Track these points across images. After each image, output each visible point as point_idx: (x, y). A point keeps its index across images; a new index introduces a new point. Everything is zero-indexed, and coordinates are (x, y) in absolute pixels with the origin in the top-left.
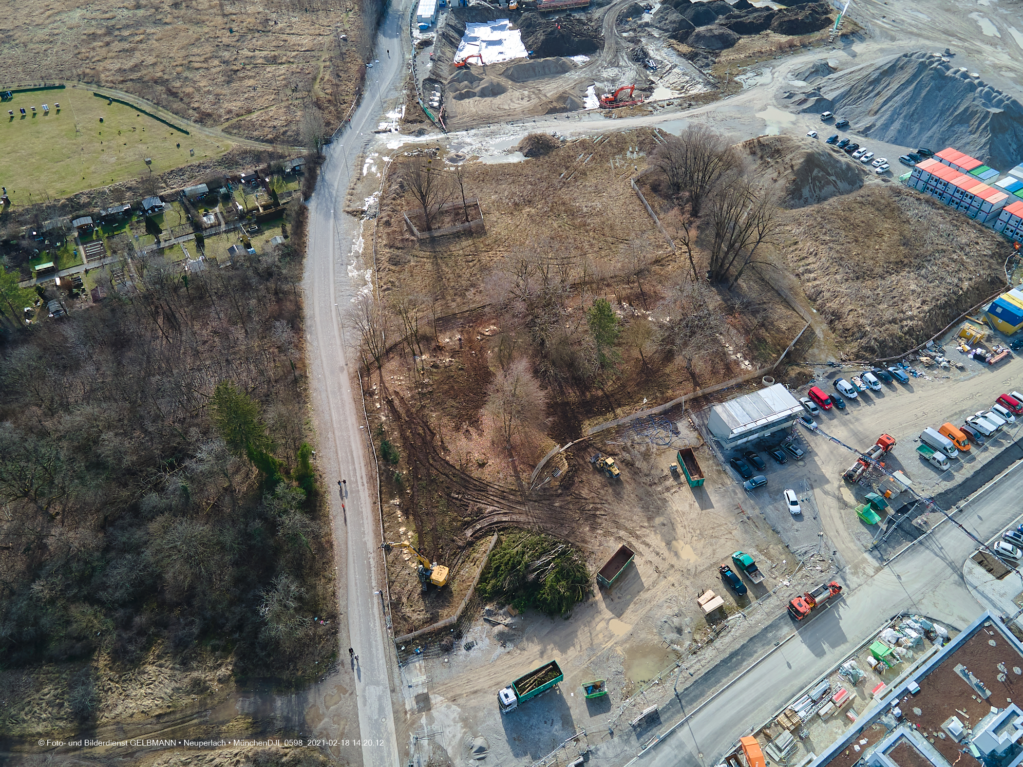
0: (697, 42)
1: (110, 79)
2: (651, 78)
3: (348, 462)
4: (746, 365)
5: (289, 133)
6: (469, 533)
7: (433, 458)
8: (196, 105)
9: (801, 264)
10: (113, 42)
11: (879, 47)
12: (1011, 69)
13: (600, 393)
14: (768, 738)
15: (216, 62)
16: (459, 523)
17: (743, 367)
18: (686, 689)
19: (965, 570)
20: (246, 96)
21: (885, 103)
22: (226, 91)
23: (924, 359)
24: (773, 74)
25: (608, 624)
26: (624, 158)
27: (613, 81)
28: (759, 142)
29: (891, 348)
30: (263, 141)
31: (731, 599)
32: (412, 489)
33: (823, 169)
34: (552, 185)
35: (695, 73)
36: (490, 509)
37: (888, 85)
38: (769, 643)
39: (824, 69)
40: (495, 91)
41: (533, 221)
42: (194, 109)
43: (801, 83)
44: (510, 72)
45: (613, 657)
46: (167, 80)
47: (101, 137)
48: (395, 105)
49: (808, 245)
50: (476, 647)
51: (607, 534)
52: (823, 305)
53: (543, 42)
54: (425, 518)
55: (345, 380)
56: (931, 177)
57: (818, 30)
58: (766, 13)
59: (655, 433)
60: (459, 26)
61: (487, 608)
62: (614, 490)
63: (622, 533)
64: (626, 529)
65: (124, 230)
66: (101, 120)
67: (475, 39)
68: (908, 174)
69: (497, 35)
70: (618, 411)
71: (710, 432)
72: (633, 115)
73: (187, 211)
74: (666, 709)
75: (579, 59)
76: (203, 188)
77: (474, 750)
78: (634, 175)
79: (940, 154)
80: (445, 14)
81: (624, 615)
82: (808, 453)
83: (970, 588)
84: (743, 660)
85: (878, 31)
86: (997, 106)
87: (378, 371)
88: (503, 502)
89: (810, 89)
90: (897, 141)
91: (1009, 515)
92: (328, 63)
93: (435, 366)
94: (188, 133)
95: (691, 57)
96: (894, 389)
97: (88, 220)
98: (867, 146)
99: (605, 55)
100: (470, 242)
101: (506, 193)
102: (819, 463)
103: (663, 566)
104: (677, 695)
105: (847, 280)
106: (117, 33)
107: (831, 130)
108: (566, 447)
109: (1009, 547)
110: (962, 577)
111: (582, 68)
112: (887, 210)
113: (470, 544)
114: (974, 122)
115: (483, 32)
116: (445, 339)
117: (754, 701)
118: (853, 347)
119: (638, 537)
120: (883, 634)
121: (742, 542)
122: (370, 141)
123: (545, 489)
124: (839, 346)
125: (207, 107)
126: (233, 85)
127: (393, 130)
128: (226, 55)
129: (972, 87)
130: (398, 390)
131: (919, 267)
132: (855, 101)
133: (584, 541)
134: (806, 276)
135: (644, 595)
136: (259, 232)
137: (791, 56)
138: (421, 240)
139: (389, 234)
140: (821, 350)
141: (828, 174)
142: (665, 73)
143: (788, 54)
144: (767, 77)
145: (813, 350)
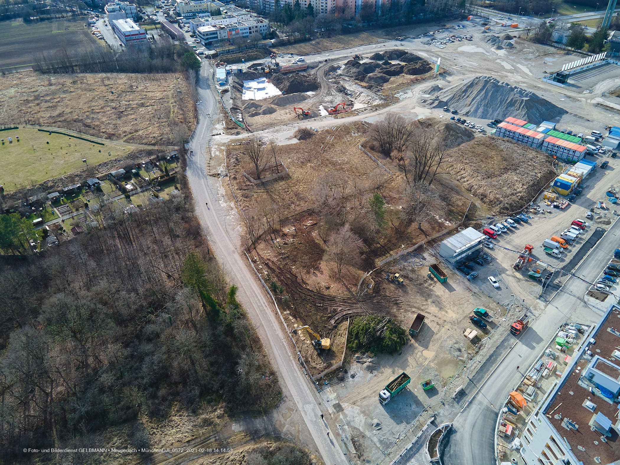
0: (370, 81)
1: (46, 122)
2: (351, 99)
3: (254, 297)
4: (447, 223)
5: (163, 139)
6: (333, 322)
7: (300, 288)
8: (104, 130)
9: (459, 174)
10: (41, 103)
11: (459, 78)
12: (524, 83)
13: (379, 246)
14: (522, 392)
15: (108, 109)
16: (326, 318)
17: (446, 225)
18: (474, 376)
19: (586, 300)
20: (132, 123)
21: (473, 100)
22: (119, 122)
23: (532, 210)
24: (413, 92)
25: (422, 353)
26: (351, 136)
27: (331, 102)
28: (419, 121)
29: (515, 206)
30: (149, 145)
31: (480, 331)
32: (293, 305)
33: (454, 131)
34: (318, 152)
35: (373, 95)
36: (340, 309)
37: (472, 92)
38: (506, 348)
39: (437, 89)
40: (270, 111)
41: (314, 170)
42: (104, 133)
43: (428, 96)
44: (276, 102)
45: (430, 368)
46: (82, 120)
47: (50, 151)
48: (219, 121)
49: (459, 166)
50: (357, 376)
51: (406, 311)
52: (475, 192)
53: (289, 86)
54: (306, 318)
55: (237, 257)
56: (506, 130)
57: (427, 72)
58: (400, 66)
59: (413, 260)
60: (240, 82)
61: (356, 356)
62: (402, 290)
63: (414, 309)
64: (415, 307)
65: (79, 197)
66: (48, 143)
67: (250, 88)
68: (494, 131)
69: (261, 86)
70: (391, 252)
71: (442, 256)
72: (349, 116)
73: (115, 184)
74: (467, 387)
75: (310, 93)
76: (122, 171)
77: (374, 426)
78: (359, 144)
79: (506, 120)
80: (231, 77)
81: (429, 348)
82: (493, 259)
83: (591, 307)
84: (497, 358)
85: (455, 71)
86: (526, 97)
87: (254, 250)
88: (345, 304)
89: (433, 98)
91: (596, 273)
92: (175, 104)
93: (285, 244)
94: (103, 145)
95: (370, 88)
96: (523, 225)
97: (57, 194)
98: (470, 121)
99: (323, 90)
100: (284, 182)
101: (295, 158)
102: (500, 262)
103: (440, 322)
104: (470, 380)
105: (484, 179)
106: (42, 98)
107: (450, 115)
108: (370, 273)
109: (602, 286)
110: (585, 302)
111: (313, 97)
112: (491, 146)
113: (335, 327)
114: (517, 105)
115: (253, 84)
116: (286, 230)
117: (509, 376)
118: (497, 209)
119: (422, 310)
120: (559, 334)
121: (475, 304)
122: (210, 140)
123: (366, 295)
124: (490, 210)
125: (110, 131)
126: (122, 119)
127: (222, 134)
128: (113, 105)
129: (512, 89)
130: (269, 258)
131: (515, 170)
132: (458, 101)
133: (395, 316)
134: (463, 180)
135: (435, 337)
136: (162, 190)
137: (419, 84)
138: (256, 184)
139: (238, 184)
140: (482, 212)
141: (457, 133)
142: (357, 96)
143: (416, 83)
144: (410, 94)
145: (478, 213)
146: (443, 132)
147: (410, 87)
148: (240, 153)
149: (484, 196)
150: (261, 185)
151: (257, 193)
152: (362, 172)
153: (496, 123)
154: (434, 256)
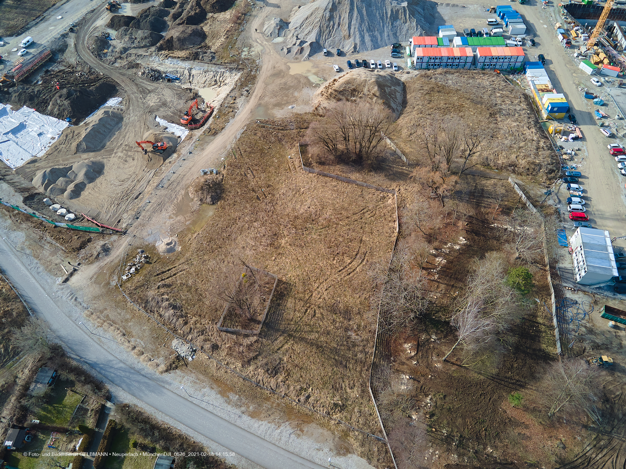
2: (185, 86)
4: (528, 229)
21: (349, 28)
24: (257, 42)
27: (164, 104)
33: (387, 86)
35: (212, 67)
37: (340, 17)
40: (95, 170)
43: (280, 39)
44: (84, 145)
52: (497, 164)
56: (430, 58)
62: (620, 372)
69: (10, 122)
70: (541, 321)
72: (227, 122)
75: (113, 103)
78: (297, 163)
88: (604, 453)
89: (293, 40)
90: (376, 46)
95: (195, 57)
96: (583, 183)
99: (128, 88)
100: (291, 300)
101: (251, 243)
107: (340, 59)
111: (128, 108)
112: (441, 89)
118: (542, 176)
124: (535, 181)
127: (77, 267)
131: (500, 111)
132: (330, 34)
137: (248, 24)
138: (260, 334)
139: (231, 355)
140: (532, 189)
141: (390, 87)
142: (189, 78)
143: (244, 24)
144: (257, 45)
145: (532, 193)
146: (380, 94)
147: (243, 33)
148: (158, 288)
149: (513, 166)
150: (268, 330)
151: (278, 349)
152: (356, 210)
153: (397, 50)
154: (578, 290)
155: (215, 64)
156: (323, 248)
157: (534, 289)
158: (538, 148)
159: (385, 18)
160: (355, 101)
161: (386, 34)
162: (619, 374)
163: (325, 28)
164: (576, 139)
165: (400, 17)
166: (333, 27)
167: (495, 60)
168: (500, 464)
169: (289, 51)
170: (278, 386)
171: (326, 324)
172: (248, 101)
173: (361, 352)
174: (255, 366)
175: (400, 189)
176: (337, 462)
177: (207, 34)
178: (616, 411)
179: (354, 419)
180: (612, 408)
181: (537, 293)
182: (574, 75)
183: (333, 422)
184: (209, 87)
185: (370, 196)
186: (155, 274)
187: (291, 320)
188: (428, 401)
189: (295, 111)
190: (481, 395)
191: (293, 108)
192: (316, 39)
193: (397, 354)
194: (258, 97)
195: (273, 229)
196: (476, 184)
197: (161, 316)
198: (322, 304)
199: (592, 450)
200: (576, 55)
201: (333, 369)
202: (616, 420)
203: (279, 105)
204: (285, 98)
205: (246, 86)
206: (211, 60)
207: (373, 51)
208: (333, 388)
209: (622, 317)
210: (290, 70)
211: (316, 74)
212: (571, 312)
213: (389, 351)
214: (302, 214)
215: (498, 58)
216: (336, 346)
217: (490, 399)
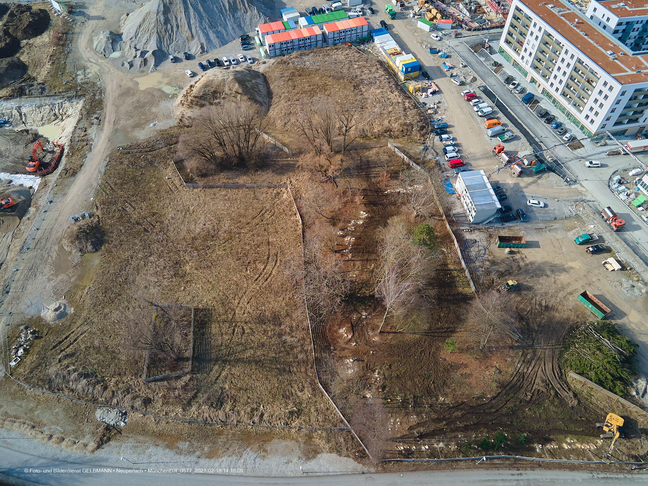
7: (489, 408)
16: (556, 400)
19: (579, 155)
25: (632, 322)
31: (610, 254)
36: (541, 374)
56: (281, 43)
57: (50, 20)
61: (634, 393)
62: (525, 290)
68: (260, 51)
71: (477, 224)
88: (533, 365)
96: (452, 132)
100: (214, 326)
101: (153, 279)
103: (585, 281)
107: (190, 63)
110: (583, 158)
112: (302, 72)
113: (575, 395)
116: (349, 373)
124: (411, 140)
131: (361, 82)
133: (568, 319)
135: (608, 297)
137: (73, 44)
138: (192, 370)
139: (167, 403)
140: (411, 149)
141: (251, 81)
142: (21, 119)
143: (68, 44)
144: (92, 66)
145: (411, 152)
146: (243, 90)
147: (70, 55)
148: (60, 361)
149: (388, 131)
150: (200, 364)
151: (217, 379)
152: (254, 214)
153: (246, 42)
154: (474, 230)
155: (48, 96)
156: (231, 262)
157: (438, 240)
158: (405, 109)
159: (224, 11)
160: (219, 103)
161: (230, 28)
162: (525, 293)
163: (164, 33)
164: (434, 93)
165: (239, 8)
166: (172, 31)
167: (343, 34)
168: (453, 407)
169: (131, 65)
170: (227, 416)
171: (258, 337)
172: (102, 130)
173: (301, 352)
174: (197, 405)
175: (291, 182)
176: (309, 467)
177: (27, 63)
178: (531, 325)
179: (313, 419)
180: (528, 324)
181: (441, 243)
182: (416, 34)
183: (294, 430)
184: (48, 123)
185: (264, 195)
186: (51, 347)
187: (221, 346)
188: (377, 376)
189: (158, 128)
190: (421, 353)
191: (155, 125)
192: (158, 47)
193: (335, 342)
194: (112, 122)
195: (173, 258)
196: (361, 157)
197: (72, 390)
198: (248, 319)
199: (523, 366)
200: (412, 15)
201: (278, 379)
202: (534, 333)
203: (138, 126)
204: (143, 117)
205: (94, 113)
206: (42, 93)
207: (221, 48)
208: (283, 397)
209: (514, 242)
210: (139, 86)
211: (169, 84)
212: (473, 251)
213: (327, 341)
214: (199, 234)
215: (345, 31)
216: (274, 355)
217: (430, 353)
